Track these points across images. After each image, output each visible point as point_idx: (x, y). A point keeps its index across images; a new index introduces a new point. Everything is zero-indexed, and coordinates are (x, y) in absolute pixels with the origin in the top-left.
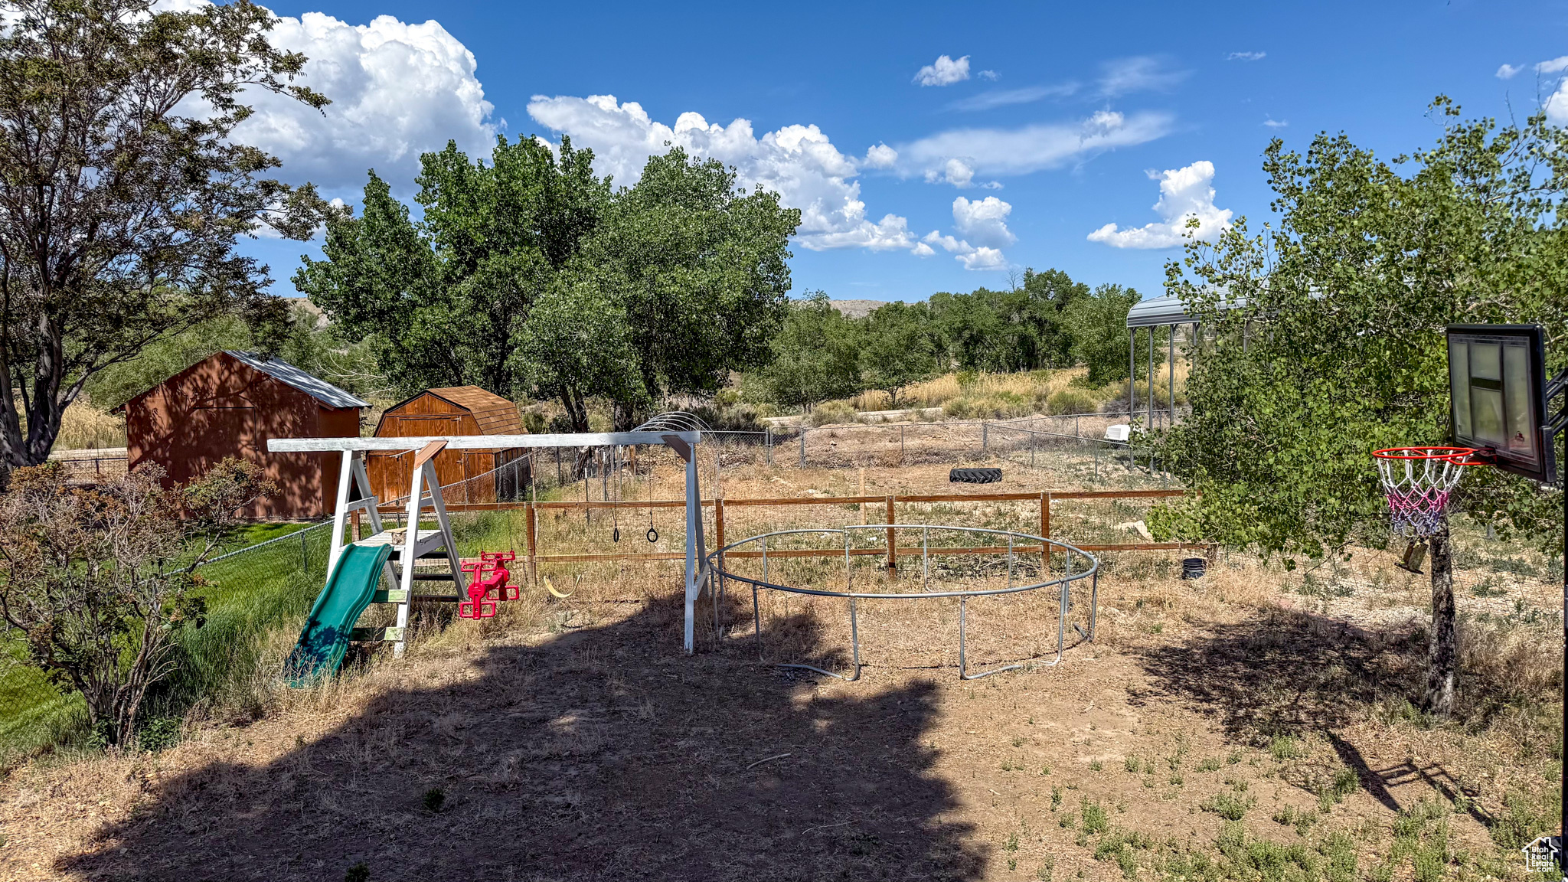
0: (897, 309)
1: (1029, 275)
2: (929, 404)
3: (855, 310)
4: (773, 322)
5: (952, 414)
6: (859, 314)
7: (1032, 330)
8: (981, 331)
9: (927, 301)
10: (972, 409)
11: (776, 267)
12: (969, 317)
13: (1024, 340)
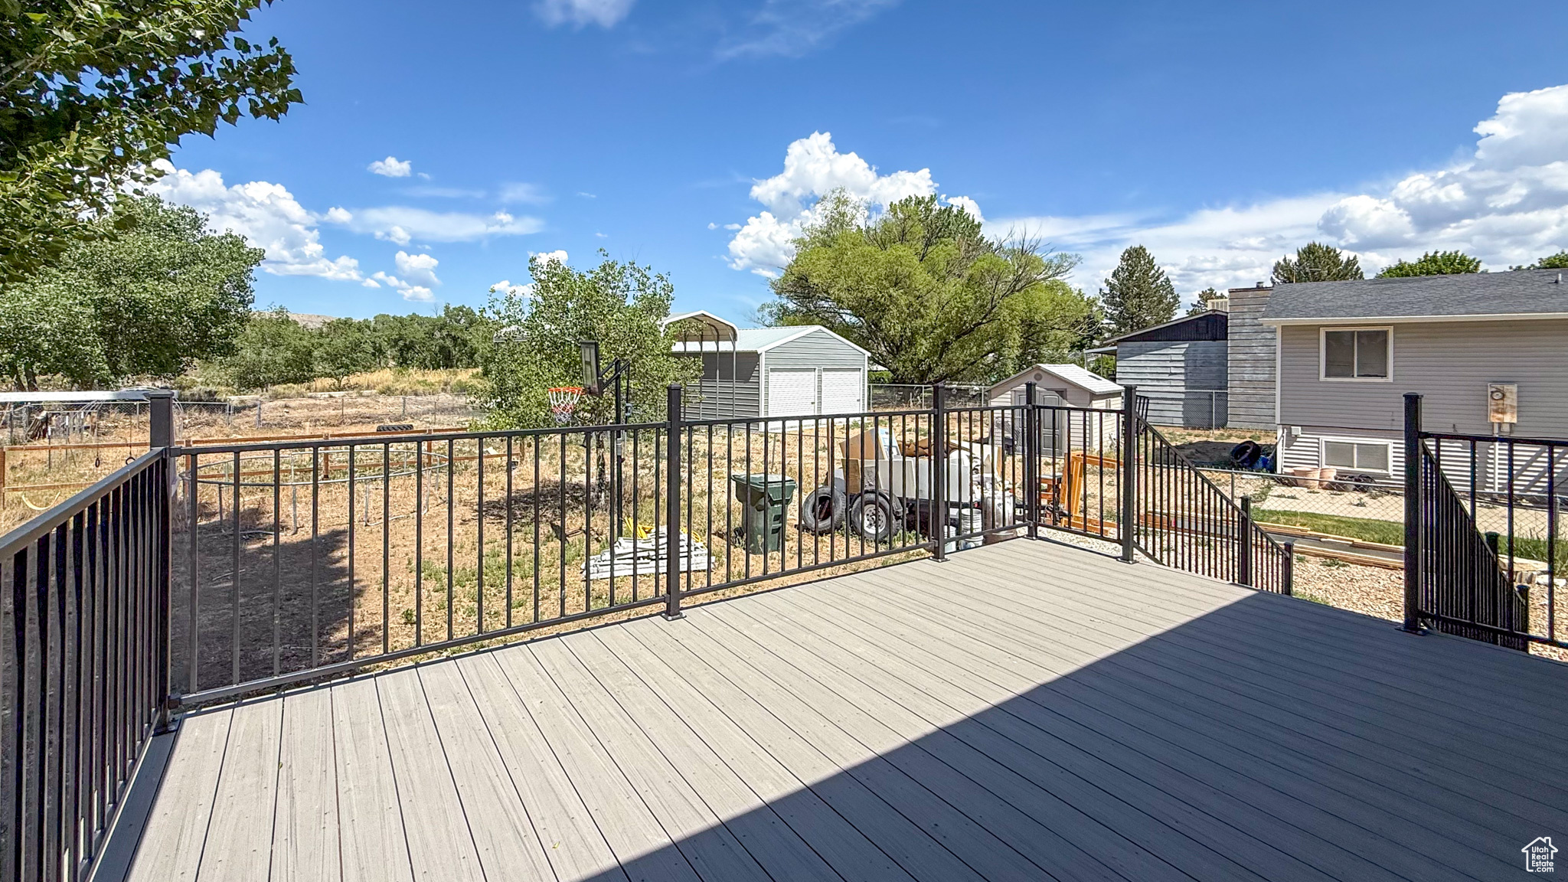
0: (347, 323)
1: (447, 308)
2: (368, 388)
3: (312, 322)
4: (237, 325)
5: (382, 393)
6: (315, 325)
7: (449, 343)
8: (412, 342)
9: (371, 319)
10: (397, 389)
11: (241, 287)
12: (403, 332)
13: (442, 349)
